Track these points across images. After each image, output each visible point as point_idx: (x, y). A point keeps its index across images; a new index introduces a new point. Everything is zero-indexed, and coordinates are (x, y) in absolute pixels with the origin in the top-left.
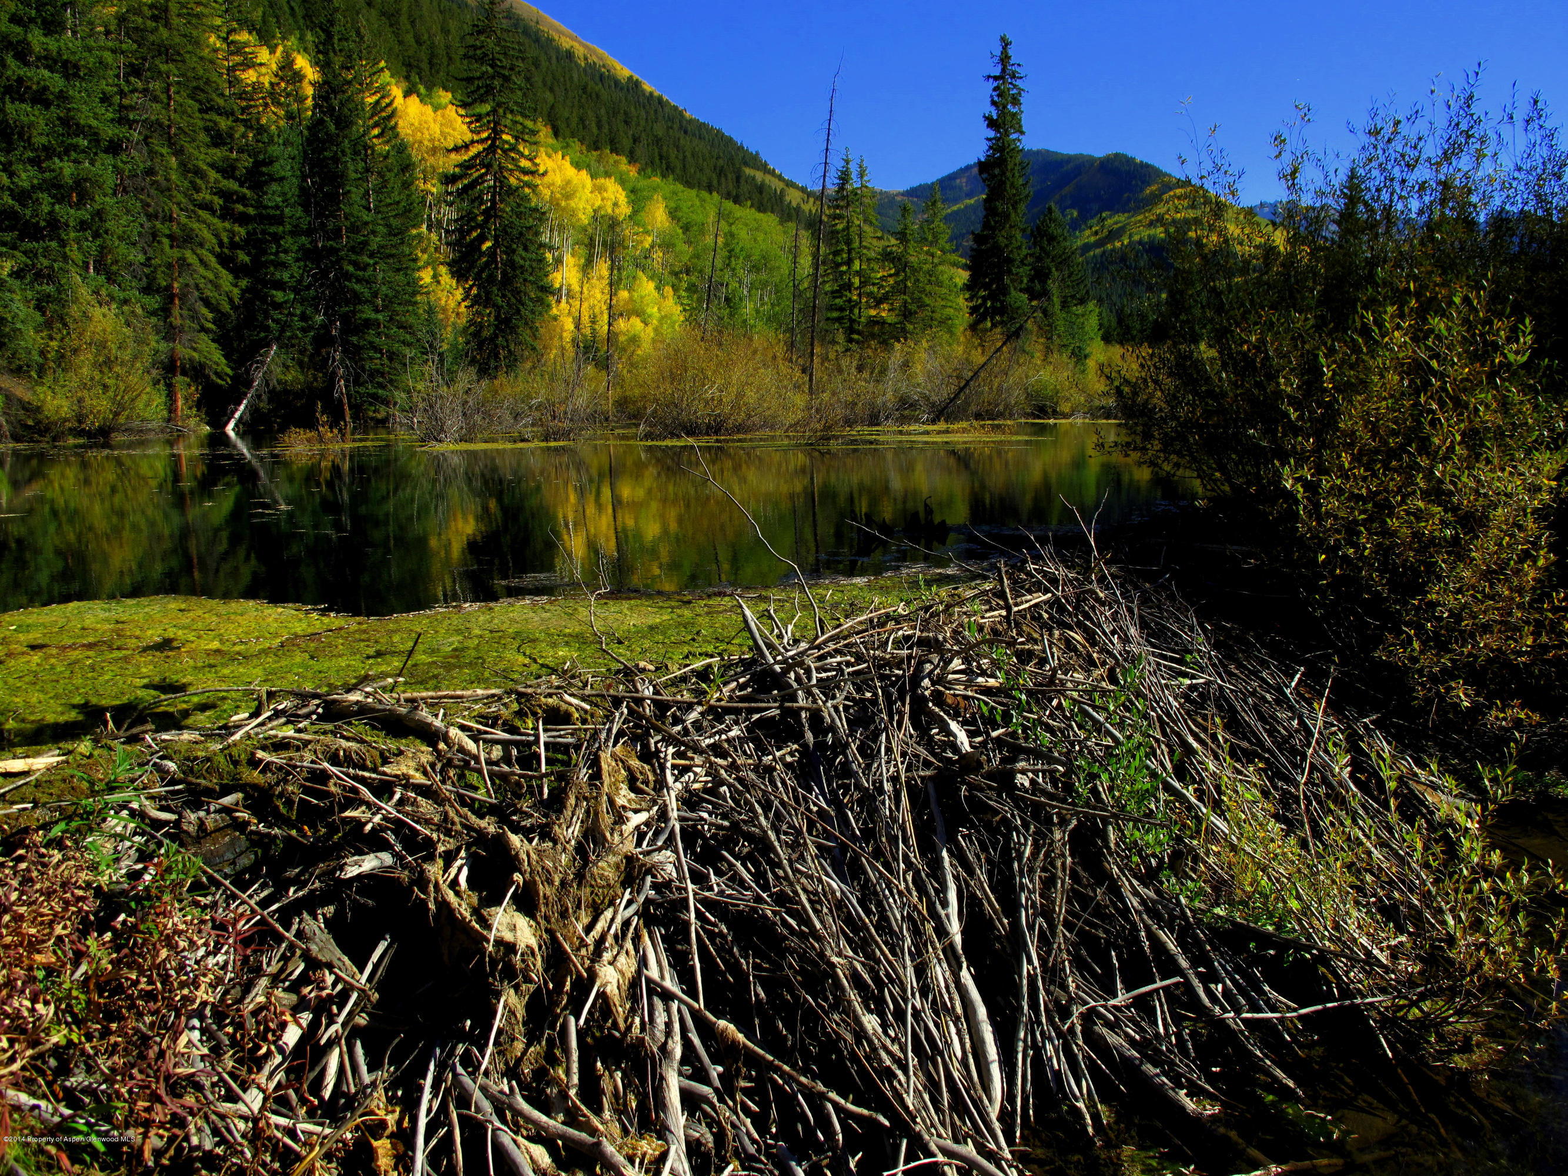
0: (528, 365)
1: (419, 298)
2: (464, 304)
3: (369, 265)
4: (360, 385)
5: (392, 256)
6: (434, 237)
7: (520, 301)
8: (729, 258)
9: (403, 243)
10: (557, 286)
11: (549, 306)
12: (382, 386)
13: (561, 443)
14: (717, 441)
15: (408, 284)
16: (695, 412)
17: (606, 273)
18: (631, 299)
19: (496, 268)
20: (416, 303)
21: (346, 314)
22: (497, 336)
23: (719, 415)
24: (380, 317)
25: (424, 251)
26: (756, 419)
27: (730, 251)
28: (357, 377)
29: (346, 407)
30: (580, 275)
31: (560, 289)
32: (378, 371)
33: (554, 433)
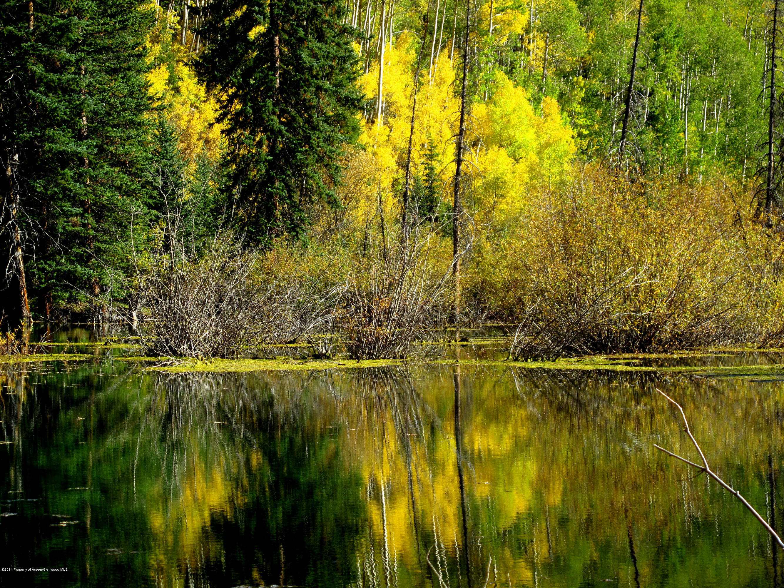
0: (319, 227)
1: (145, 116)
2: (218, 128)
3: (68, 62)
4: (46, 258)
5: (107, 49)
6: (172, 17)
7: (309, 121)
8: (657, 47)
9: (124, 28)
10: (370, 95)
11: (355, 129)
12: (83, 260)
13: (382, 363)
14: (647, 362)
15: (131, 94)
16: (608, 312)
17: (450, 75)
18: (490, 116)
19: (273, 68)
20: (140, 124)
21: (29, 143)
22: (271, 180)
23: (649, 318)
24: (83, 149)
25: (155, 40)
26: (710, 324)
27: (657, 38)
28: (44, 243)
29: (24, 293)
30: (409, 78)
31: (375, 100)
32: (76, 235)
33: (369, 345)
